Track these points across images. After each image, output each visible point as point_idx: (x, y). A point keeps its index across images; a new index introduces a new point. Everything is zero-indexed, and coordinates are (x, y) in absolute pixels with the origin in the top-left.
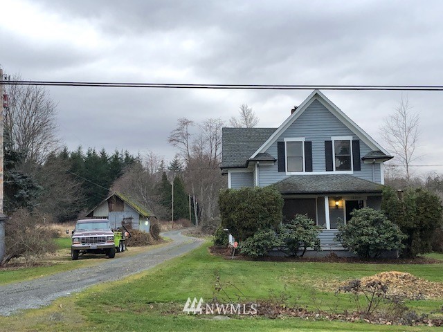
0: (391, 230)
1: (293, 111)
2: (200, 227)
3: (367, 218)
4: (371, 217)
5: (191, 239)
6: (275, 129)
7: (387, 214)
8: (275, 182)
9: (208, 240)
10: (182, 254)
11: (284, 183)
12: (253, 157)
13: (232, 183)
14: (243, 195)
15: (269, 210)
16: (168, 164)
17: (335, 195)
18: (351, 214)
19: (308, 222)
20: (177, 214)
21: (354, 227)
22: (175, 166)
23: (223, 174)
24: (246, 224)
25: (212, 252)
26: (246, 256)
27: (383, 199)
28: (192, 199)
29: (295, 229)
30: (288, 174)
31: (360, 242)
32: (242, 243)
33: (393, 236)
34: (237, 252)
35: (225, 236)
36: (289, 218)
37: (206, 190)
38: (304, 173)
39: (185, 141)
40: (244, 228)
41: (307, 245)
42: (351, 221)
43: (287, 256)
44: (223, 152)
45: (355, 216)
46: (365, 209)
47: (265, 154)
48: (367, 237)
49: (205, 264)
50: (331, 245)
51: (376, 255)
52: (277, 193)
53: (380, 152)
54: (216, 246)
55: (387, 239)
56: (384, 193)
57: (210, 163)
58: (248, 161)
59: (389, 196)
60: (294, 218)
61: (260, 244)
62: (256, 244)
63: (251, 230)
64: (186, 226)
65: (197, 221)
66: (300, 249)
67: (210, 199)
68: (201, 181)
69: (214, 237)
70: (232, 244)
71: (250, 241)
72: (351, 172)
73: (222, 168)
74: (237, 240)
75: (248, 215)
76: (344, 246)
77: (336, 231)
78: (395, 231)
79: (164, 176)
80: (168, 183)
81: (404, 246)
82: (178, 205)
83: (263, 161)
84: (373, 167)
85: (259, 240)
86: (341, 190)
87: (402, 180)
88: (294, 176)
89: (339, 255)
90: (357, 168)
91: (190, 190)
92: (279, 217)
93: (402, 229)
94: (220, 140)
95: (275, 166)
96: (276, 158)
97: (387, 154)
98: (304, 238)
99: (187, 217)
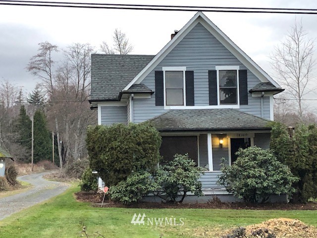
0: (281, 171)
1: (173, 36)
2: (65, 170)
3: (255, 159)
4: (260, 157)
5: (54, 184)
6: (152, 57)
7: (276, 154)
8: (152, 118)
9: (74, 185)
10: (42, 201)
11: (162, 119)
12: (126, 89)
13: (103, 119)
14: (115, 133)
15: (144, 150)
16: (27, 96)
17: (219, 133)
18: (236, 153)
19: (189, 163)
20: (37, 155)
21: (240, 169)
22: (36, 99)
23: (92, 108)
24: (118, 166)
25: (78, 198)
26: (118, 203)
27: (272, 136)
28: (56, 137)
29: (174, 171)
30: (166, 108)
31: (246, 185)
32: (113, 188)
33: (282, 178)
34: (107, 198)
35: (93, 179)
36: (167, 159)
37: (72, 126)
38: (185, 107)
39: (48, 69)
40: (116, 171)
41: (187, 189)
42: (236, 162)
43: (164, 201)
44: (92, 82)
45: (241, 155)
46: (252, 149)
47: (141, 85)
48: (254, 180)
49: (71, 212)
50: (213, 189)
51: (264, 200)
52: (154, 130)
53: (269, 84)
54: (84, 192)
55: (276, 182)
56: (273, 131)
57: (77, 95)
58: (121, 94)
59: (279, 133)
60: (172, 159)
61: (133, 189)
62: (129, 188)
63: (124, 173)
64: (48, 168)
65: (61, 162)
66: (179, 193)
67: (76, 137)
68: (66, 116)
69: (81, 182)
70: (101, 189)
71: (122, 186)
72: (237, 107)
73: (90, 101)
74: (107, 185)
75: (120, 156)
76: (228, 190)
77: (220, 173)
78: (285, 173)
79: (23, 111)
80: (28, 118)
81: (294, 190)
82: (39, 143)
83: (138, 93)
84: (262, 101)
85: (132, 185)
86: (226, 127)
87: (294, 116)
88: (173, 110)
89: (222, 200)
90: (244, 101)
91: (53, 127)
92: (156, 157)
93: (293, 170)
94: (89, 68)
95: (152, 99)
96: (154, 90)
97: (277, 87)
98: (184, 181)
99: (50, 159)
